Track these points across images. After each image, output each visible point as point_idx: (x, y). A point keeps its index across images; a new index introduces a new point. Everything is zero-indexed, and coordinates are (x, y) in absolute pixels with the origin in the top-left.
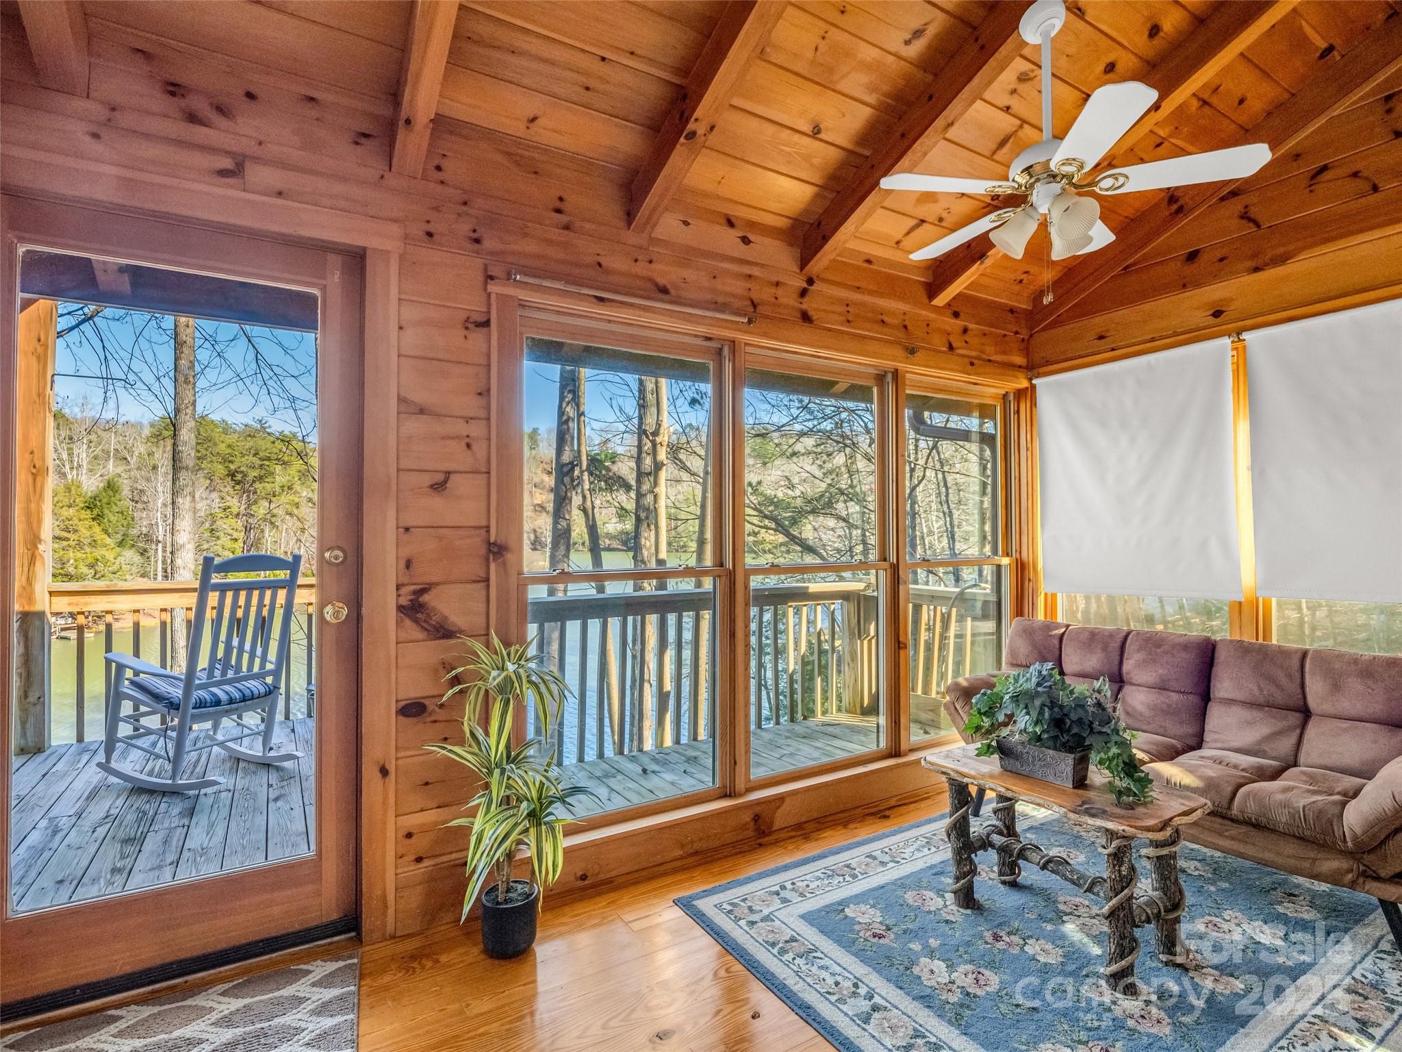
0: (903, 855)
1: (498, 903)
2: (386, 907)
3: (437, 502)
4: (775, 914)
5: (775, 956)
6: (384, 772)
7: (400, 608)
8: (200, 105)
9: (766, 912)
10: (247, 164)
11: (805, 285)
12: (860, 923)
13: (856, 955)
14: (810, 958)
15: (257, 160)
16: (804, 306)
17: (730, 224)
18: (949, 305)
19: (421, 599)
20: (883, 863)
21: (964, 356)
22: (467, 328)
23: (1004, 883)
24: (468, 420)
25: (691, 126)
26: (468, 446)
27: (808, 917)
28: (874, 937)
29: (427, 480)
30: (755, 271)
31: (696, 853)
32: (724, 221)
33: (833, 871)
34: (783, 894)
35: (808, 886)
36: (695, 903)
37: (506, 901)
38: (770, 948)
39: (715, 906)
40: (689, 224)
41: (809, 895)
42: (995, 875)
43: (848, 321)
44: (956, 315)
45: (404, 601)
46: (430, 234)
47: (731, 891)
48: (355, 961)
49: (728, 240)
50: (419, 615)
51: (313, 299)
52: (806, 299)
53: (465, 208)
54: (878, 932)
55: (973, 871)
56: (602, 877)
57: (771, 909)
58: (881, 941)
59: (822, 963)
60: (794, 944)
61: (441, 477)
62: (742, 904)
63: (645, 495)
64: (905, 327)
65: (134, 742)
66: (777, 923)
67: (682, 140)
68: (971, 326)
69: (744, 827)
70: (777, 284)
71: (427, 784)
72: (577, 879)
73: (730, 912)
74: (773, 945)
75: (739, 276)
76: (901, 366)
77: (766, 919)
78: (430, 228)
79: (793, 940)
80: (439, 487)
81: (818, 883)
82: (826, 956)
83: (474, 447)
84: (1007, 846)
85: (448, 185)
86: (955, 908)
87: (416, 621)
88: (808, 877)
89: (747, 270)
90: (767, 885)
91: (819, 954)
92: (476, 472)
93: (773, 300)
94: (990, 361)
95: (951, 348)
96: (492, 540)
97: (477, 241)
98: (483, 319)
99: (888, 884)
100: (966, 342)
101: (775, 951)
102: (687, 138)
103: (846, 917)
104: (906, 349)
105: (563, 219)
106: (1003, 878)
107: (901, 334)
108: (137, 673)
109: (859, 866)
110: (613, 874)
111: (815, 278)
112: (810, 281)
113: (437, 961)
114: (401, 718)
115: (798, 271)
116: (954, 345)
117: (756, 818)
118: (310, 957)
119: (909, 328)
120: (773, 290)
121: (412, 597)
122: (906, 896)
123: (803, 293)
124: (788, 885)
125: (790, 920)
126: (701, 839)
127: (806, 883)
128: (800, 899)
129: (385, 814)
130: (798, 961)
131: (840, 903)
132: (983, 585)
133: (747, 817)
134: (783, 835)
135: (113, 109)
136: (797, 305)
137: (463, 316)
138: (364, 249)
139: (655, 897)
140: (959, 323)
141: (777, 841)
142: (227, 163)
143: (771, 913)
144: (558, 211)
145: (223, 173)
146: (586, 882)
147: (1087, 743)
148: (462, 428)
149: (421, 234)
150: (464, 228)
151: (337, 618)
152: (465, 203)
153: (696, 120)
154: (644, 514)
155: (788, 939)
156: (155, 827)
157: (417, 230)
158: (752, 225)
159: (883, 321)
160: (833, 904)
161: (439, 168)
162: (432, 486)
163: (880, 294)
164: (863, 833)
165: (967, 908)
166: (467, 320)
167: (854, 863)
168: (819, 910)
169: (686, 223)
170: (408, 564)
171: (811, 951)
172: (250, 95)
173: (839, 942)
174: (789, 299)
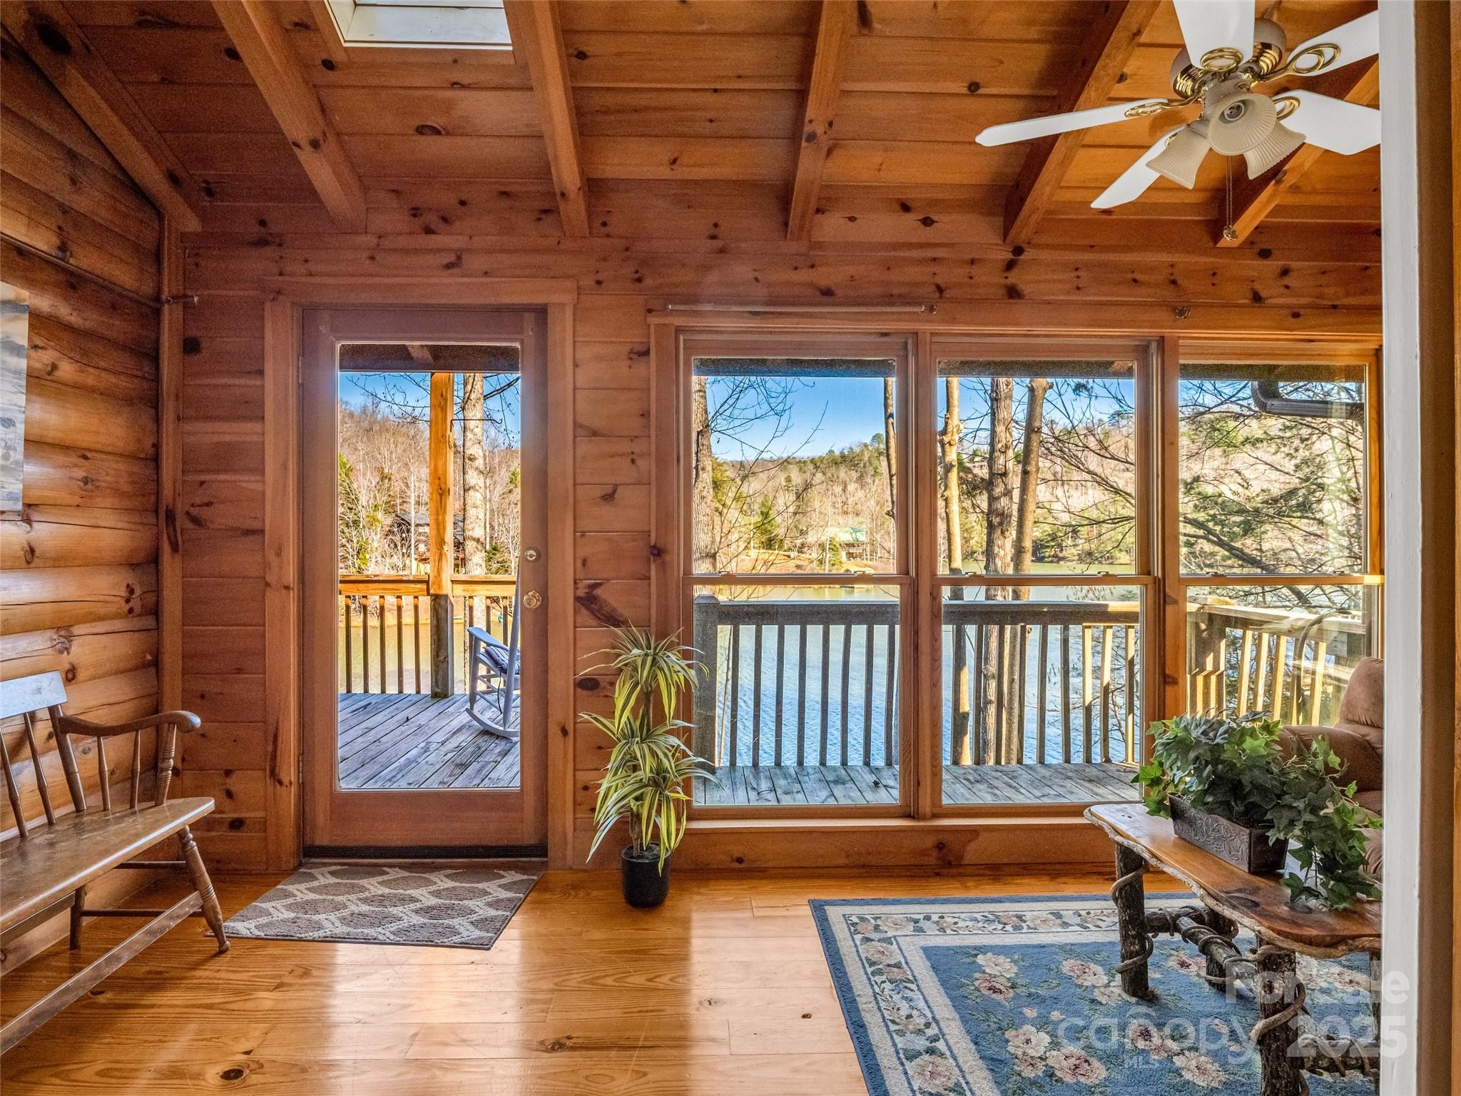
0: (1099, 923)
1: (632, 857)
2: (566, 844)
3: (606, 511)
4: (898, 939)
5: (866, 973)
6: (565, 732)
7: (577, 599)
8: (432, 220)
9: (890, 934)
10: (465, 257)
11: (1011, 256)
12: (984, 972)
13: (952, 999)
14: (901, 986)
15: (469, 251)
16: (1009, 281)
17: (906, 208)
18: (1250, 242)
19: (594, 592)
20: (1065, 924)
21: (1281, 307)
22: (631, 359)
23: (1210, 982)
24: (633, 439)
25: (807, 129)
26: (633, 461)
27: (929, 952)
28: (990, 989)
29: (599, 492)
30: (940, 253)
31: (864, 866)
32: (897, 207)
33: (997, 917)
34: (922, 924)
35: (955, 923)
36: (826, 908)
37: (639, 857)
38: (867, 965)
39: (844, 916)
40: (855, 219)
41: (949, 931)
42: (1203, 973)
43: (1078, 288)
44: (1265, 254)
45: (581, 593)
46: (599, 283)
47: (870, 907)
48: (535, 878)
49: (906, 227)
50: (593, 606)
51: (515, 350)
52: (1015, 272)
53: (628, 253)
54: (998, 986)
55: (1146, 952)
56: (757, 864)
57: (898, 933)
58: (994, 996)
59: (909, 994)
60: (895, 969)
61: (609, 489)
62: (872, 921)
63: (998, 498)
64: (1174, 282)
65: (486, 696)
66: (895, 946)
67: (804, 144)
68: (1294, 265)
69: (924, 853)
70: (973, 262)
71: (600, 748)
72: (733, 860)
73: (854, 924)
74: (872, 964)
75: (921, 262)
76: (1166, 332)
77: (888, 941)
78: (599, 277)
79: (898, 966)
80: (609, 497)
81: (970, 924)
82: (919, 989)
83: (639, 462)
84: (1193, 934)
85: (613, 237)
86: (1118, 991)
87: (592, 611)
88: (963, 916)
89: (930, 253)
90: (912, 911)
91: (913, 987)
92: (640, 483)
93: (966, 280)
94: (1334, 307)
95: (1257, 298)
96: (653, 543)
97: (639, 280)
98: (642, 348)
99: (1053, 945)
100: (1287, 287)
101: (869, 970)
102: (808, 140)
103: (974, 962)
104: (1174, 309)
105: (718, 244)
106: (1209, 977)
107: (1168, 294)
108: (489, 645)
109: (1033, 921)
110: (770, 864)
111: (1024, 246)
112: (1018, 251)
113: (589, 894)
114: (579, 690)
115: (1000, 242)
116: (1263, 294)
117: (940, 846)
118: (508, 867)
119: (1179, 282)
120: (966, 270)
121: (587, 590)
122: (1064, 963)
123: (1010, 266)
124: (935, 918)
125: (911, 950)
126: (869, 854)
127: (956, 920)
128: (937, 933)
129: (565, 765)
130: (888, 986)
131: (975, 948)
132: (1354, 612)
133: (929, 842)
134: (969, 870)
135: (380, 237)
136: (1003, 281)
137: (626, 349)
138: (546, 305)
139: (794, 894)
140: (1274, 265)
141: (960, 875)
142: (452, 259)
143: (895, 937)
144: (713, 237)
145: (449, 266)
146: (742, 866)
147: (1269, 816)
148: (626, 447)
149: (593, 283)
150: (628, 270)
151: (529, 604)
152: (627, 249)
153: (811, 121)
154: (998, 520)
155: (892, 962)
156: (479, 759)
157: (588, 281)
158: (934, 203)
159: (1135, 281)
160: (968, 947)
161: (604, 224)
162: (603, 497)
163: (1127, 249)
164: (1070, 889)
165: (1134, 995)
166: (631, 352)
167: (1028, 916)
168: (949, 948)
169: (852, 219)
170: (584, 562)
171: (909, 981)
172: (463, 203)
173: (944, 983)
174: (989, 278)
